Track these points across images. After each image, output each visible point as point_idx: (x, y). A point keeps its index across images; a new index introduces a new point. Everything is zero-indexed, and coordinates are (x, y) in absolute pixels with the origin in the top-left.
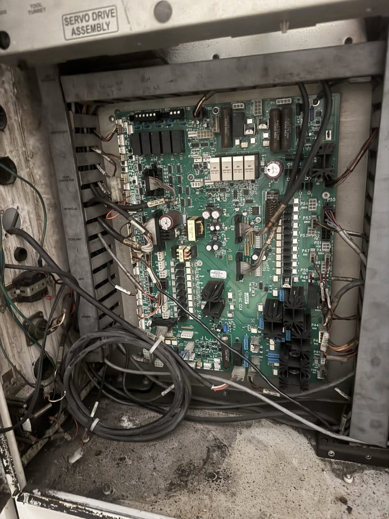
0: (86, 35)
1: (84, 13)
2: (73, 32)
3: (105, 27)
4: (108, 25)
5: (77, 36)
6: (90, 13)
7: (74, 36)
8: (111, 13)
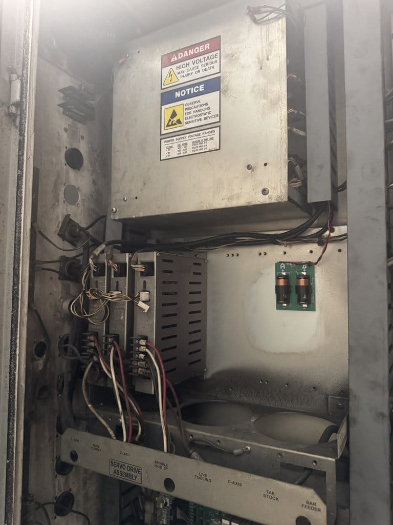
0: (122, 477)
1: (123, 464)
2: (115, 472)
3: (134, 478)
4: (136, 477)
5: (117, 475)
6: (126, 465)
7: (115, 474)
8: (138, 471)
